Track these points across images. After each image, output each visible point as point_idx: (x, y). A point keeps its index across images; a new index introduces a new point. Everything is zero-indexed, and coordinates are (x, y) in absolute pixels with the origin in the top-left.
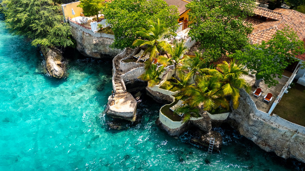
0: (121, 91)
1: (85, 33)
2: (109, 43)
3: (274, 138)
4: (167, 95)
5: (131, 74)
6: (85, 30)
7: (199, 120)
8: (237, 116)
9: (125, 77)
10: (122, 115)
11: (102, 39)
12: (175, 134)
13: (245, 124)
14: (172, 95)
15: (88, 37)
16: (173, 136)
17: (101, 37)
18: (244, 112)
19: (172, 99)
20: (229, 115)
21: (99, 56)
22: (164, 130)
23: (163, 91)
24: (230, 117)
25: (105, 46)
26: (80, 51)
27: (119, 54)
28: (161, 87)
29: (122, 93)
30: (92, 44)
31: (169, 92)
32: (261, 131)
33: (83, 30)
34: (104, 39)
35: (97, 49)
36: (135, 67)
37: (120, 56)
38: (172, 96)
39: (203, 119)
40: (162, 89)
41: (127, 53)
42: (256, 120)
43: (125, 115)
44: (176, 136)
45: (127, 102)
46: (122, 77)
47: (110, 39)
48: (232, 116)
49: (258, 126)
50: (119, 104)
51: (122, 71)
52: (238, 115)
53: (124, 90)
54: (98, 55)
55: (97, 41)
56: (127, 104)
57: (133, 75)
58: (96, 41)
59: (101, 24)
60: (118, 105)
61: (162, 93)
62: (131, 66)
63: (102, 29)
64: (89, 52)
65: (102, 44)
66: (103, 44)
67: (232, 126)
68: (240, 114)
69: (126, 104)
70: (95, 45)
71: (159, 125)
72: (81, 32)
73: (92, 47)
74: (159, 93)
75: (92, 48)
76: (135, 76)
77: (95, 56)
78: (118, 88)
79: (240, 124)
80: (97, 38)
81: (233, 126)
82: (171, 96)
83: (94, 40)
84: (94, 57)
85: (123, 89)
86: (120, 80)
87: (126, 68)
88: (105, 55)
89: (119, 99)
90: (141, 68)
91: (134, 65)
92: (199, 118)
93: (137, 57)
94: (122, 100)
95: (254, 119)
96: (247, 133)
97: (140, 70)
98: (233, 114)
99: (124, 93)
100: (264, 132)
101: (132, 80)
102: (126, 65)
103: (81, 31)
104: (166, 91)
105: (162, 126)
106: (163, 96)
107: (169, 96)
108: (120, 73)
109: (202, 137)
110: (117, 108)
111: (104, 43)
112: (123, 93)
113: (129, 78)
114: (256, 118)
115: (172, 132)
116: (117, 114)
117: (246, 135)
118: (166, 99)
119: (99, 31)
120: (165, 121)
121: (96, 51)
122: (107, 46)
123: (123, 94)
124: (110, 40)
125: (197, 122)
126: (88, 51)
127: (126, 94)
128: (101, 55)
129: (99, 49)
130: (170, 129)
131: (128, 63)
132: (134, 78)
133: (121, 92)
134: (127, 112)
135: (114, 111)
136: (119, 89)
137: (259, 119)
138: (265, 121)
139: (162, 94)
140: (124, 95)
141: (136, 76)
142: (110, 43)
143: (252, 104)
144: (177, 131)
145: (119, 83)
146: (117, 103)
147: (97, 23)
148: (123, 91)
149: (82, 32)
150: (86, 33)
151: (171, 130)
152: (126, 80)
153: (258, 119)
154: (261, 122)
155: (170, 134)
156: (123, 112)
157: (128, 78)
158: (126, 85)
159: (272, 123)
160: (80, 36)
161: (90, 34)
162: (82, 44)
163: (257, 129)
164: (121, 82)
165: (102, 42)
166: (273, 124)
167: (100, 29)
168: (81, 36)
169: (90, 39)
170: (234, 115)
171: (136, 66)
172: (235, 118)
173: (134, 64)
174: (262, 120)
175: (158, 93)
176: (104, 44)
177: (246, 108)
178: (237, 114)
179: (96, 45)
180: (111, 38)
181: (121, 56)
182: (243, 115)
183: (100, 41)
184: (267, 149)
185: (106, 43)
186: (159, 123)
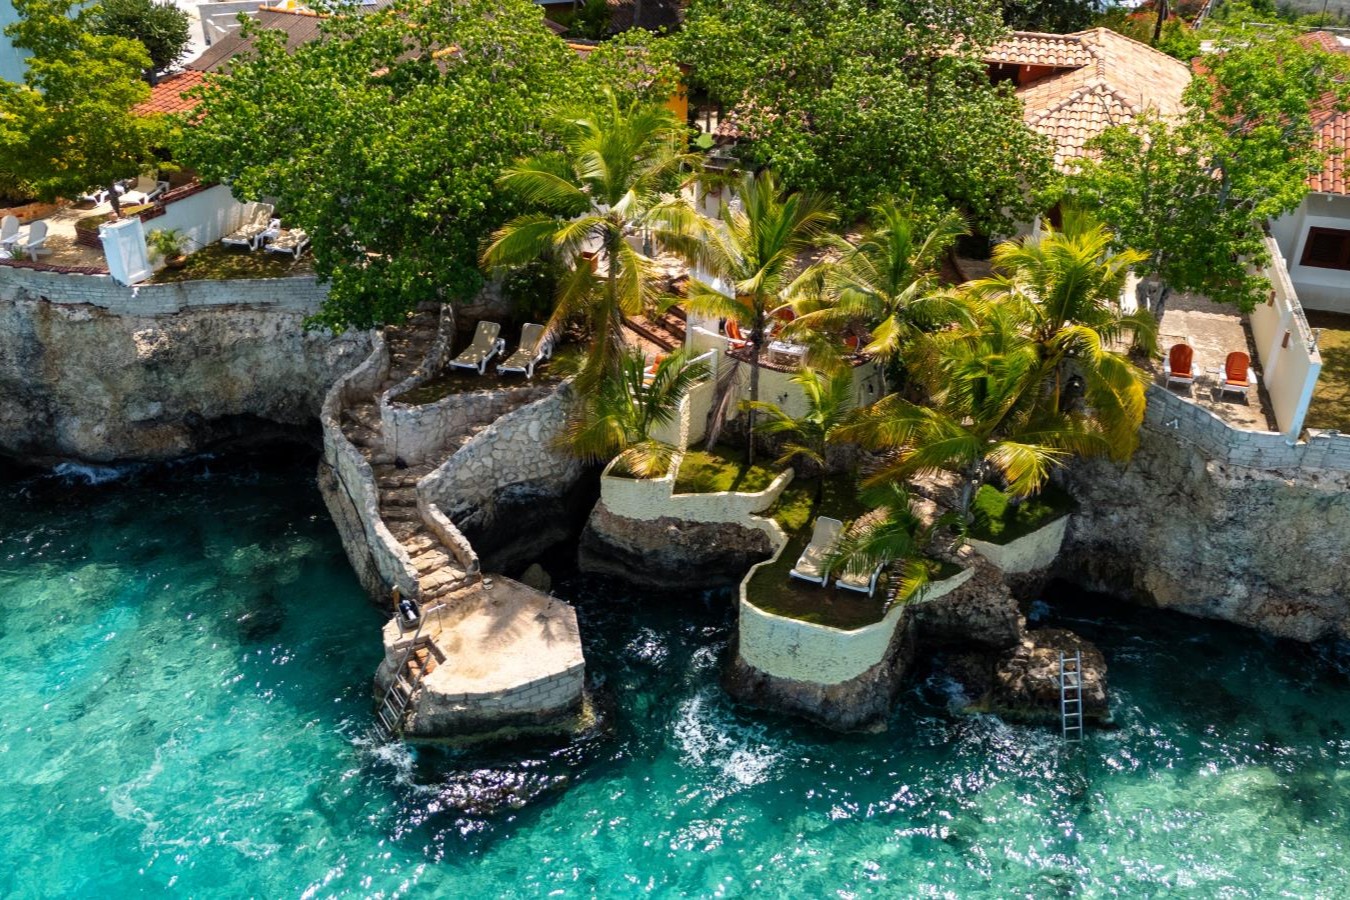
0: (447, 575)
1: (59, 309)
2: (248, 335)
3: (1331, 554)
4: (725, 524)
5: (477, 464)
6: (57, 285)
7: (960, 588)
8: (1114, 518)
9: (442, 490)
10: (520, 705)
11: (191, 319)
12: (868, 707)
13: (1174, 541)
14: (757, 514)
15: (89, 330)
16: (859, 724)
17: (185, 310)
18: (1153, 483)
19: (759, 536)
20: (1071, 527)
21: (177, 438)
22: (793, 708)
23: (698, 508)
24: (1078, 535)
25: (225, 356)
26: (22, 443)
27: (346, 377)
28: (680, 487)
29: (455, 589)
30: (127, 368)
31: (732, 500)
32: (1266, 540)
33: (44, 292)
34: (208, 315)
35: (161, 396)
36: (481, 422)
37: (353, 385)
38: (755, 518)
39: (973, 579)
40: (693, 491)
41: (393, 362)
42: (1241, 484)
43: (538, 698)
44: (873, 718)
45: (516, 623)
46: (428, 494)
47: (246, 307)
48: (1084, 529)
49: (1251, 518)
50: (470, 649)
51: (400, 464)
52: (1120, 509)
53: (461, 567)
54: (170, 436)
55: (164, 338)
56: (519, 635)
57: (488, 462)
58: (151, 339)
59: (170, 230)
60: (471, 654)
61: (697, 518)
62: (457, 420)
63: (182, 259)
64: (100, 429)
65: (196, 350)
66: (207, 353)
67: (1097, 582)
68: (1127, 500)
69: (514, 635)
70: (150, 365)
71: (756, 691)
72: (23, 311)
73: (131, 388)
74: (679, 524)
75: (127, 397)
76: (501, 470)
77: (150, 446)
78: (422, 562)
79: (1143, 554)
80: (157, 318)
81: (1101, 582)
82: (752, 523)
83: (136, 337)
84: (146, 451)
85: (455, 560)
86: (417, 518)
87: (431, 438)
88: (226, 421)
89: (455, 624)
90: (535, 410)
91: (471, 411)
92: (957, 581)
93: (471, 362)
94: (477, 623)
95: (1233, 483)
96: (1193, 582)
97: (530, 421)
98: (1086, 517)
99: (468, 585)
100: (1282, 542)
101: (484, 502)
102: (426, 419)
103: (20, 303)
104: (718, 498)
105: (774, 692)
106: (703, 532)
107: (738, 528)
108: (395, 480)
109: (1002, 674)
110: (472, 672)
111: (212, 342)
112: (462, 583)
113: (470, 492)
114: (1238, 478)
115: (849, 701)
116: (488, 711)
117: (1185, 595)
118: (724, 548)
119: (160, 277)
120: (793, 650)
121: (154, 409)
122: (235, 357)
123: (465, 591)
124: (250, 315)
125: (956, 605)
126: (86, 428)
127: (478, 585)
128: (195, 425)
129: (176, 389)
130: (833, 688)
131: (434, 405)
132: (496, 483)
133: (448, 583)
134: (550, 679)
135: (465, 698)
136: (427, 571)
137: (1256, 474)
138: (1281, 475)
139: (693, 524)
140: (475, 596)
141: (505, 471)
142: (256, 331)
143: (1188, 422)
144: (874, 684)
145: (413, 534)
146: (456, 647)
147: (142, 229)
148: (459, 574)
149: (34, 305)
150: (70, 307)
151: (841, 694)
152: (453, 506)
153: (1248, 477)
154: (1265, 490)
155: (838, 719)
156: (527, 681)
157: (463, 492)
158: (464, 533)
159: (1315, 478)
160: (20, 335)
161: (98, 303)
162: (42, 387)
163: (1248, 536)
164: (423, 528)
165: (196, 338)
166: (1323, 480)
167: (161, 264)
168: (32, 337)
169: (104, 337)
170: (1094, 520)
171: (487, 411)
172: (1106, 532)
173: (470, 403)
174: (1267, 477)
175: (673, 528)
176: (214, 350)
177: (1155, 456)
178: (1112, 509)
179: (162, 366)
180: (257, 300)
181: (362, 385)
182: (1149, 500)
183: (181, 337)
184: (1306, 627)
185: (229, 337)
186: (750, 682)
